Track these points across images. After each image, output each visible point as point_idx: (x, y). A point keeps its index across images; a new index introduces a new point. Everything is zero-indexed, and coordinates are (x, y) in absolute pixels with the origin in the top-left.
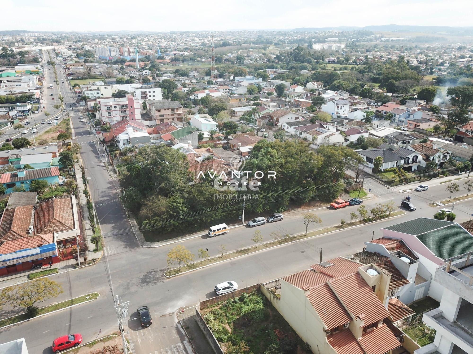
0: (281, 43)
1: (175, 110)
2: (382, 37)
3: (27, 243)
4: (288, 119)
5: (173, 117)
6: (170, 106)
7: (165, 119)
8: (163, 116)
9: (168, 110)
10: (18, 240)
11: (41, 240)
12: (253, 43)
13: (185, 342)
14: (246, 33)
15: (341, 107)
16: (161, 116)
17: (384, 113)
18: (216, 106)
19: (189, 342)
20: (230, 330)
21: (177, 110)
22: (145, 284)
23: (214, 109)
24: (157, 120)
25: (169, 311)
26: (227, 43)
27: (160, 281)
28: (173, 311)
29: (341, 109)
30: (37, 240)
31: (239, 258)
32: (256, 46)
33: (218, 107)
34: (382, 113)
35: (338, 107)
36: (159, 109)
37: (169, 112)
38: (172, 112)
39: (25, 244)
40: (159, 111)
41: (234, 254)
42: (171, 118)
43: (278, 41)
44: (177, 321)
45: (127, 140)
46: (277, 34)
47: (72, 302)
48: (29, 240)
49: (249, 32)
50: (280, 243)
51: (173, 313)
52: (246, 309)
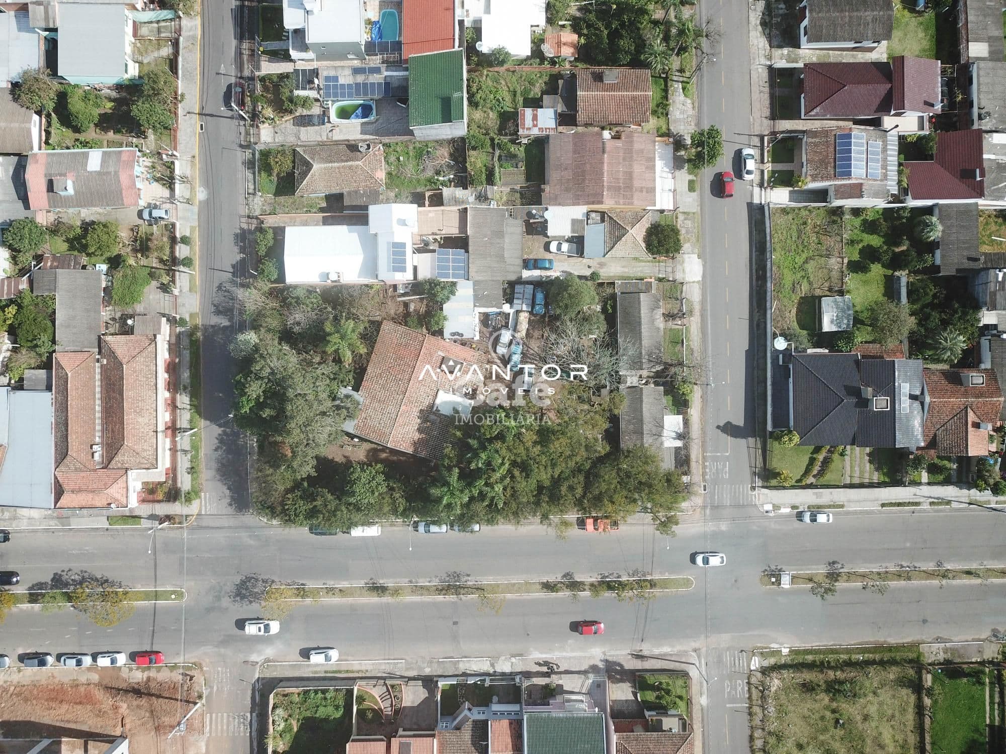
13: (254, 714)
19: (257, 716)
20: (295, 729)
22: (238, 598)
25: (254, 658)
27: (257, 601)
28: (258, 660)
31: (367, 601)
41: (363, 591)
44: (257, 676)
47: (156, 596)
50: (440, 590)
51: (257, 663)
52: (322, 713)
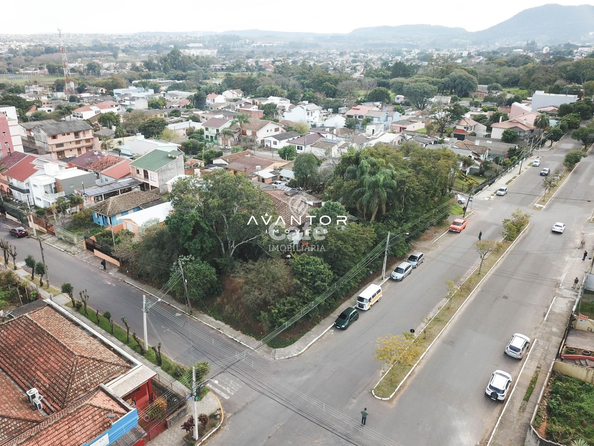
0: (131, 50)
1: (81, 134)
2: (253, 42)
3: (70, 432)
4: (268, 131)
5: (78, 146)
6: (70, 128)
7: (66, 150)
8: (61, 145)
9: (69, 134)
10: (45, 432)
11: (97, 413)
12: (90, 49)
14: (71, 38)
15: (312, 112)
16: (58, 145)
17: (357, 118)
18: (153, 122)
21: (84, 133)
23: (151, 126)
24: (54, 152)
26: (52, 49)
29: (312, 116)
30: (90, 417)
32: (97, 53)
33: (157, 123)
34: (354, 117)
35: (308, 114)
36: (54, 133)
37: (72, 138)
38: (76, 138)
39: (66, 437)
40: (54, 137)
42: (75, 148)
43: (126, 47)
45: (50, 185)
46: (117, 38)
48: (72, 423)
49: (75, 35)
